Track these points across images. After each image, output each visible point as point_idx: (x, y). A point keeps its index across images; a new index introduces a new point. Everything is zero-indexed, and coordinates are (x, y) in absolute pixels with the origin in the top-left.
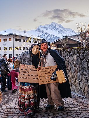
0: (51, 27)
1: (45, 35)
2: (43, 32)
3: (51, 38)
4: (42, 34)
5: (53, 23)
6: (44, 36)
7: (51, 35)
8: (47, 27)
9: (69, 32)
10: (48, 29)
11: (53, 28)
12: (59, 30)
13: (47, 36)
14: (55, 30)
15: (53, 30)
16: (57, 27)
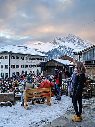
0: (68, 39)
1: (62, 48)
2: (59, 44)
3: (68, 51)
4: (58, 46)
5: (70, 35)
6: (60, 49)
7: (68, 48)
8: (64, 39)
9: (88, 44)
10: (65, 41)
11: (70, 40)
13: (63, 49)
14: (72, 43)
15: (70, 42)
16: (75, 40)
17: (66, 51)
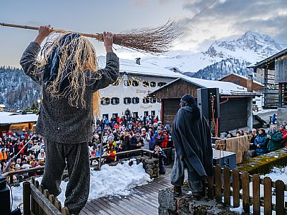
0: (242, 43)
1: (228, 63)
2: (221, 55)
3: (241, 70)
4: (218, 60)
5: (249, 34)
6: (224, 65)
7: (241, 62)
8: (233, 43)
10: (236, 48)
11: (248, 46)
12: (264, 48)
13: (230, 64)
14: (253, 50)
15: (248, 50)
16: (258, 43)
17: (239, 69)
